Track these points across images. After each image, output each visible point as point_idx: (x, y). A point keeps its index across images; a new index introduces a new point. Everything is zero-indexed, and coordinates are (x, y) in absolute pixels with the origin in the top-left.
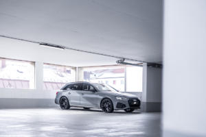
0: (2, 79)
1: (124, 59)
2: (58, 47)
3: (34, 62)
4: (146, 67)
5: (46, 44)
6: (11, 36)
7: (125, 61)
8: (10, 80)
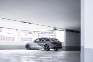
0: (1, 37)
1: (56, 28)
2: (29, 23)
3: (17, 29)
4: (65, 31)
5: (25, 22)
6: (10, 19)
7: (57, 29)
8: (4, 37)
